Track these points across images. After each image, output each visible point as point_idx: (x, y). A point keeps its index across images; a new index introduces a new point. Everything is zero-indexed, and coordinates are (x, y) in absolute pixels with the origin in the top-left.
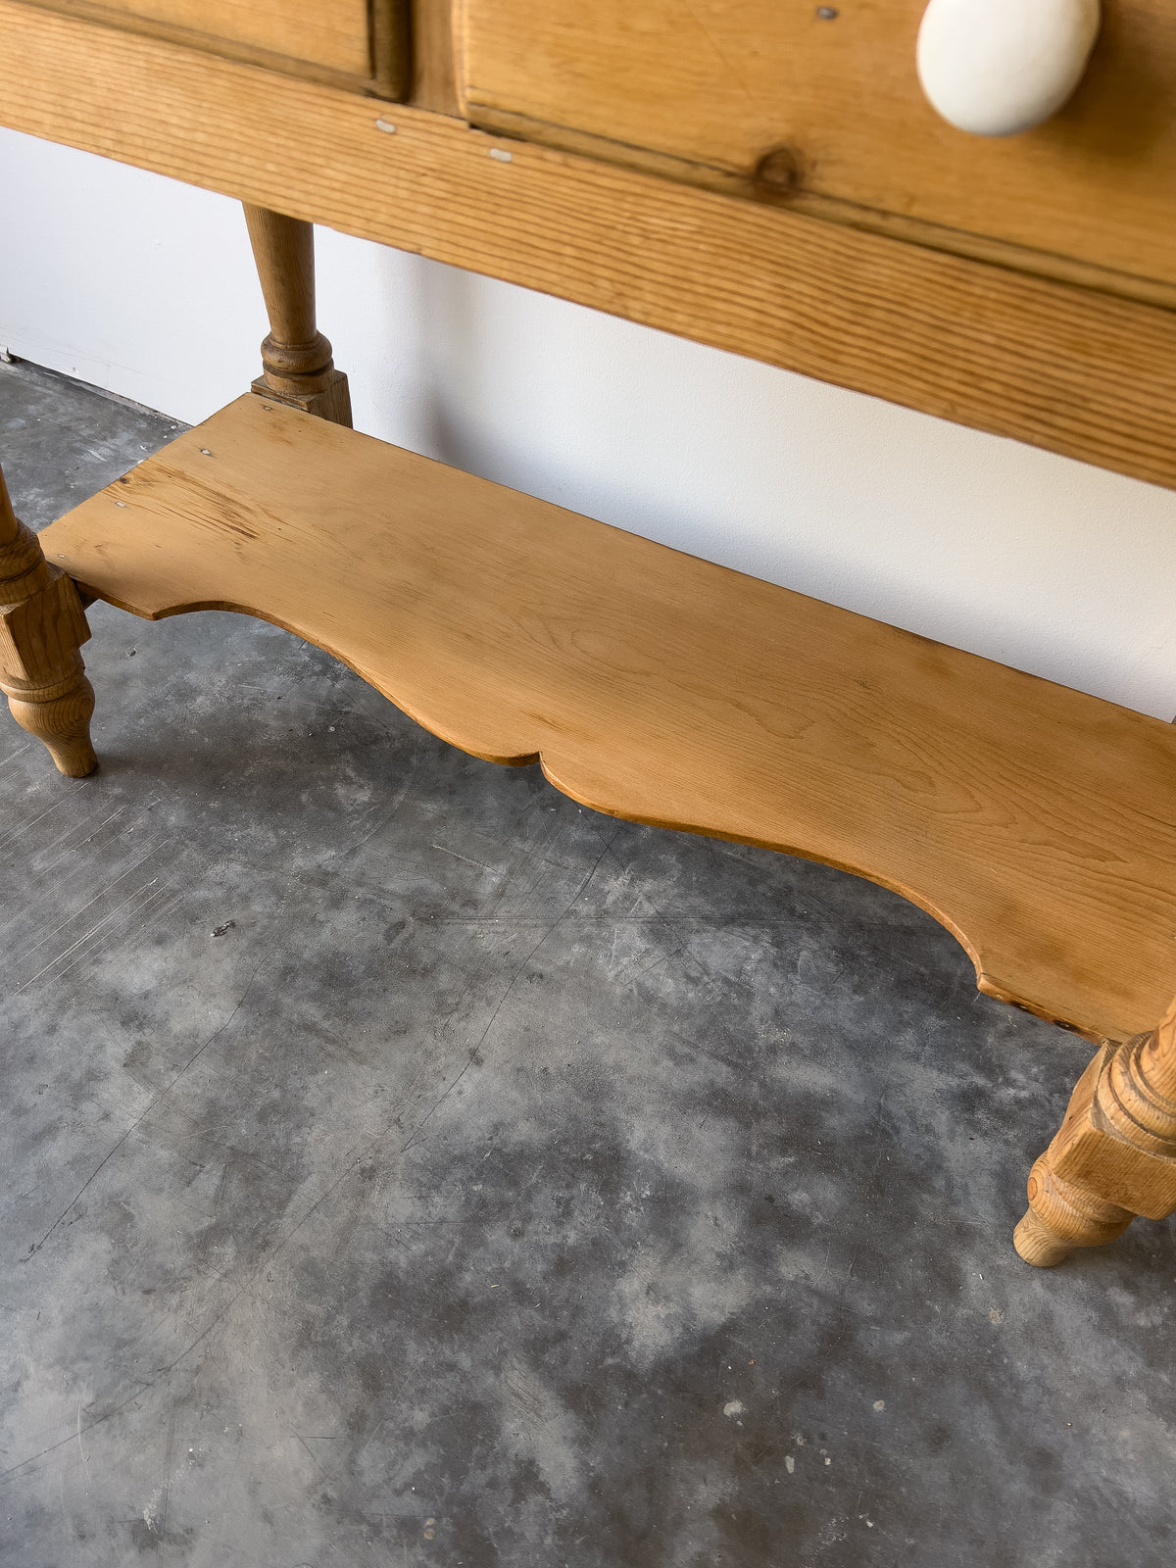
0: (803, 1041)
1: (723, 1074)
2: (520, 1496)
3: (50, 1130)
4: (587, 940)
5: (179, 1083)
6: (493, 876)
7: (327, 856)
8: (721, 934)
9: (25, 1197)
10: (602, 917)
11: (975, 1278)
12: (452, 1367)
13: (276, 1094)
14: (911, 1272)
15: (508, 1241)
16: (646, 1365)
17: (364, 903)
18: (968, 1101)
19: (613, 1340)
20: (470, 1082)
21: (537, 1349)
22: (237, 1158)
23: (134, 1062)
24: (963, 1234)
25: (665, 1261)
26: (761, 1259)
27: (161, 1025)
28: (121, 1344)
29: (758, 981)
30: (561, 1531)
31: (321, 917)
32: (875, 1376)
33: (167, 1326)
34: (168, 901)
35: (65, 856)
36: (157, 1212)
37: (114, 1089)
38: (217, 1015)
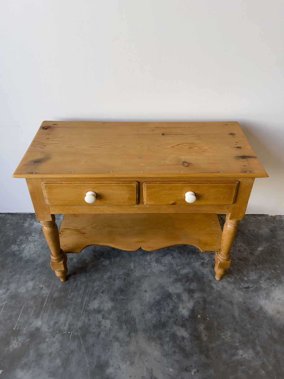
0: (182, 267)
1: (175, 276)
2: (184, 341)
3: (99, 333)
4: (149, 268)
5: (111, 316)
6: (132, 265)
7: (109, 274)
8: (164, 258)
9: (103, 344)
10: (149, 263)
11: (214, 285)
12: (167, 331)
13: (125, 311)
14: (208, 289)
15: (164, 312)
16: (188, 317)
17: (118, 278)
18: (203, 264)
19: (182, 317)
20: (147, 295)
21: (175, 323)
22: (126, 322)
23: (104, 317)
24: (210, 281)
25: (182, 304)
26: (192, 297)
27: (104, 310)
28: (128, 354)
29: (172, 262)
30: (190, 341)
31: (114, 283)
32: (211, 303)
33: (132, 348)
34: (92, 292)
35: (72, 294)
36: (121, 335)
37: (104, 322)
38: (110, 305)
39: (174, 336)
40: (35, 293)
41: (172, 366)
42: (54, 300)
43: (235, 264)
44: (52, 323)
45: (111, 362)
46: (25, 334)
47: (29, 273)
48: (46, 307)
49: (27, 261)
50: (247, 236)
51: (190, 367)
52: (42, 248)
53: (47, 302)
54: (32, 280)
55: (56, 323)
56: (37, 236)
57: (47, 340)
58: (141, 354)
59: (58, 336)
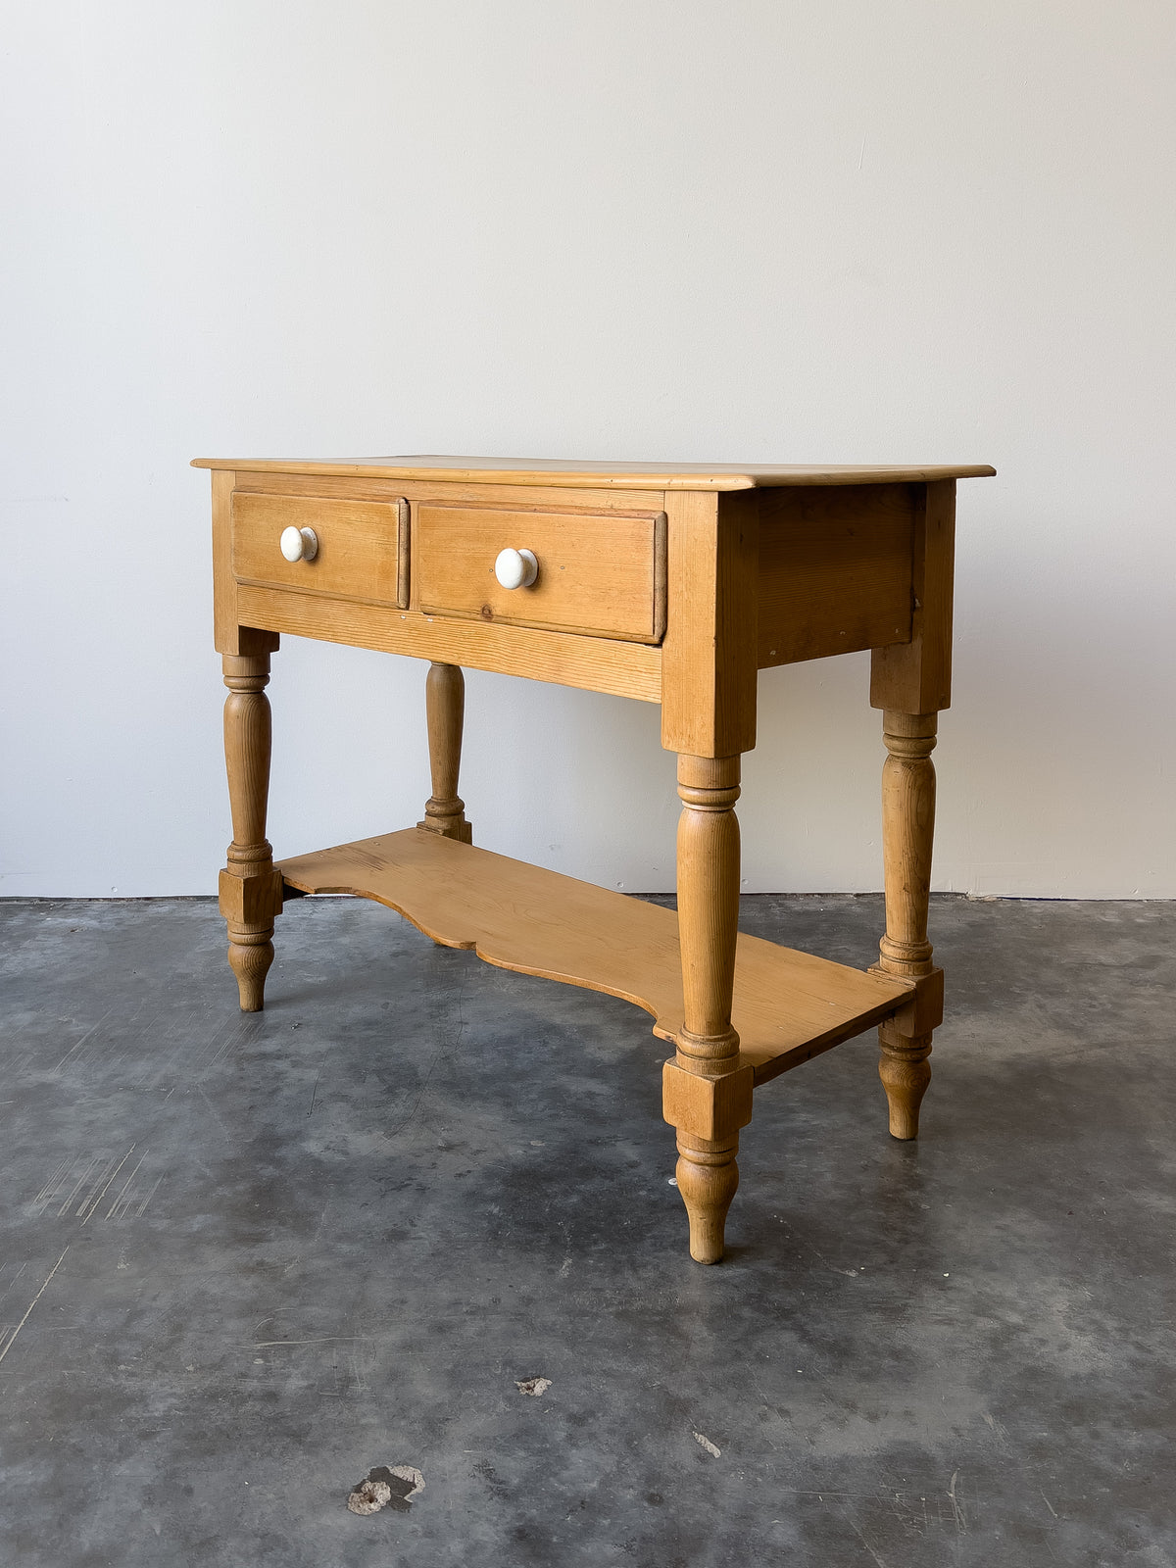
1: (580, 999)
2: (592, 1099)
3: (274, 1092)
4: (483, 986)
5: (326, 1064)
9: (287, 1105)
10: (484, 978)
12: (534, 1084)
13: (378, 1054)
15: (528, 1055)
19: (595, 1062)
20: (469, 1028)
21: (566, 1071)
22: (378, 1072)
23: (295, 1064)
25: (599, 1041)
27: (298, 1054)
28: (380, 1119)
31: (343, 1011)
33: (397, 1110)
34: (256, 1027)
35: (180, 1031)
36: (357, 1091)
37: (295, 1073)
38: (323, 1046)
39: (556, 1095)
40: (40, 1030)
41: (541, 1138)
42: (111, 1040)
44: (99, 1076)
45: (314, 1133)
47: (19, 999)
48: (79, 1052)
51: (609, 1137)
52: (73, 959)
53: (87, 1043)
54: (31, 1009)
55: (116, 1076)
56: (57, 940)
57: (78, 1102)
58: (428, 1119)
59: (120, 1096)
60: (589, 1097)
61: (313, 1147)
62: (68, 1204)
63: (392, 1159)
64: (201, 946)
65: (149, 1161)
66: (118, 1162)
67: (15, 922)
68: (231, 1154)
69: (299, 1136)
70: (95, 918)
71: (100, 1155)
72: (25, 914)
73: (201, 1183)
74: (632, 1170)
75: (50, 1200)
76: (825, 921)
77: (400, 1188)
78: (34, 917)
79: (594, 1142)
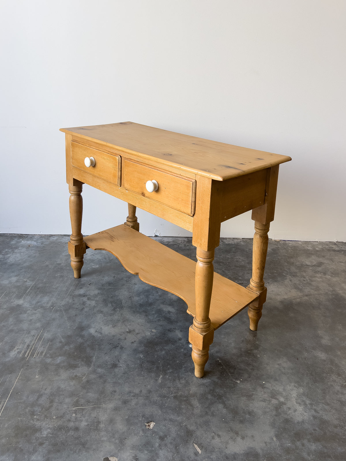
2: (169, 314)
3: (83, 309)
5: (97, 299)
9: (86, 315)
12: (154, 308)
13: (112, 295)
15: (152, 297)
20: (137, 286)
21: (163, 303)
22: (111, 302)
23: (88, 299)
27: (89, 295)
28: (111, 321)
30: (176, 314)
31: (102, 279)
33: (116, 317)
34: (78, 284)
35: (57, 285)
36: (105, 310)
37: (88, 302)
38: (96, 292)
39: (159, 312)
40: (18, 284)
41: (155, 328)
42: (38, 288)
43: (231, 269)
44: (34, 302)
45: (93, 326)
46: (5, 308)
47: (13, 272)
48: (29, 293)
49: (12, 265)
50: (247, 252)
51: (174, 329)
52: (29, 257)
53: (31, 289)
54: (16, 276)
55: (38, 302)
56: (24, 250)
57: (28, 312)
58: (125, 321)
59: (39, 310)
60: (169, 313)
61: (92, 331)
62: (23, 352)
63: (114, 336)
64: (64, 253)
65: (47, 335)
66: (38, 335)
67: (13, 242)
68: (69, 333)
69: (89, 326)
70: (35, 241)
71: (33, 332)
72: (16, 239)
73: (61, 344)
74: (180, 341)
75: (18, 350)
76: (234, 247)
77: (116, 347)
78: (19, 241)
79: (170, 330)
